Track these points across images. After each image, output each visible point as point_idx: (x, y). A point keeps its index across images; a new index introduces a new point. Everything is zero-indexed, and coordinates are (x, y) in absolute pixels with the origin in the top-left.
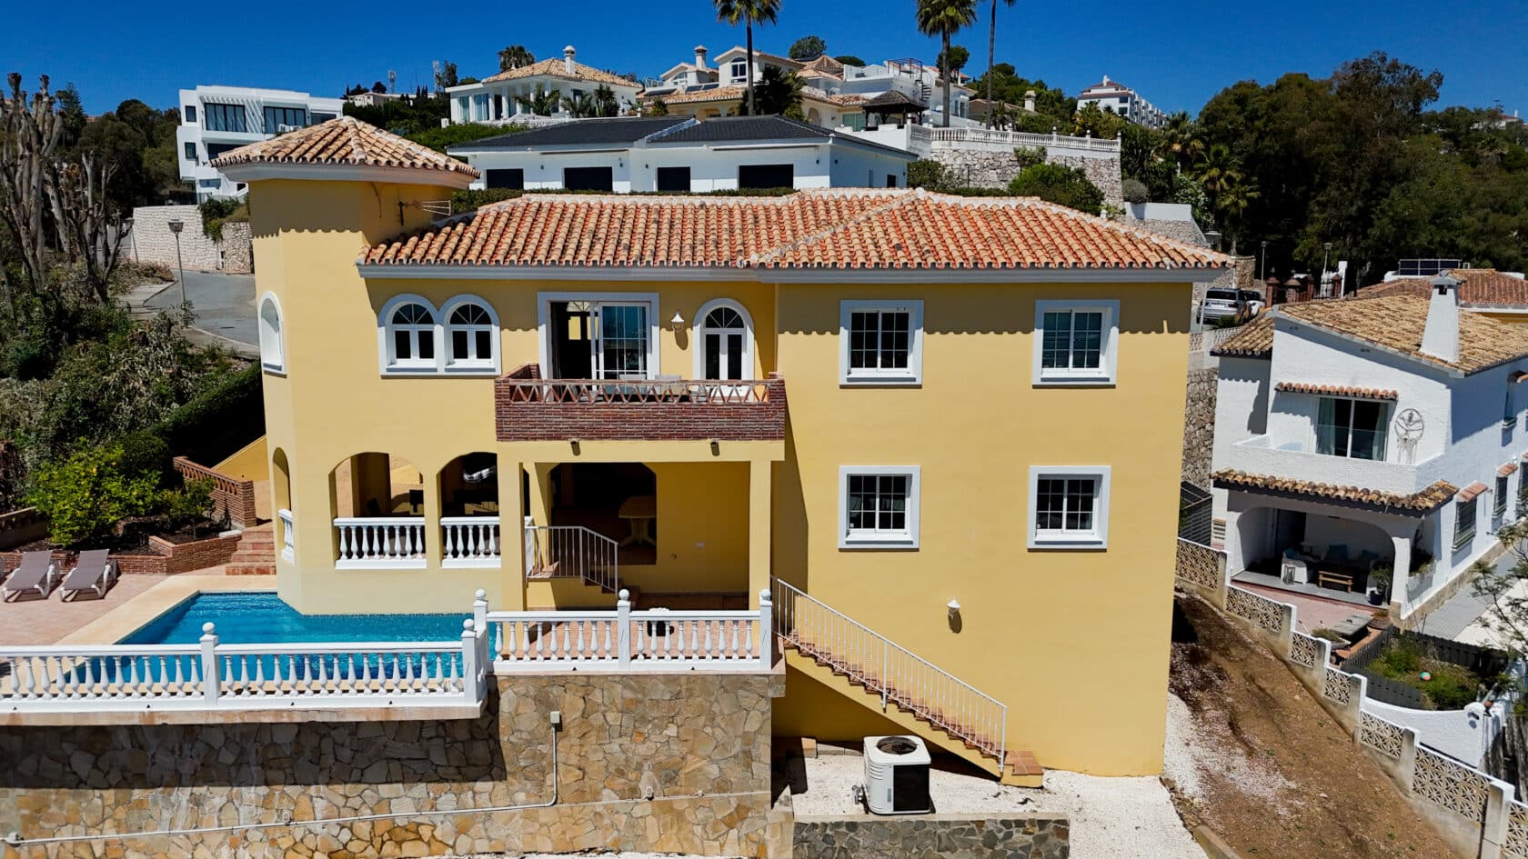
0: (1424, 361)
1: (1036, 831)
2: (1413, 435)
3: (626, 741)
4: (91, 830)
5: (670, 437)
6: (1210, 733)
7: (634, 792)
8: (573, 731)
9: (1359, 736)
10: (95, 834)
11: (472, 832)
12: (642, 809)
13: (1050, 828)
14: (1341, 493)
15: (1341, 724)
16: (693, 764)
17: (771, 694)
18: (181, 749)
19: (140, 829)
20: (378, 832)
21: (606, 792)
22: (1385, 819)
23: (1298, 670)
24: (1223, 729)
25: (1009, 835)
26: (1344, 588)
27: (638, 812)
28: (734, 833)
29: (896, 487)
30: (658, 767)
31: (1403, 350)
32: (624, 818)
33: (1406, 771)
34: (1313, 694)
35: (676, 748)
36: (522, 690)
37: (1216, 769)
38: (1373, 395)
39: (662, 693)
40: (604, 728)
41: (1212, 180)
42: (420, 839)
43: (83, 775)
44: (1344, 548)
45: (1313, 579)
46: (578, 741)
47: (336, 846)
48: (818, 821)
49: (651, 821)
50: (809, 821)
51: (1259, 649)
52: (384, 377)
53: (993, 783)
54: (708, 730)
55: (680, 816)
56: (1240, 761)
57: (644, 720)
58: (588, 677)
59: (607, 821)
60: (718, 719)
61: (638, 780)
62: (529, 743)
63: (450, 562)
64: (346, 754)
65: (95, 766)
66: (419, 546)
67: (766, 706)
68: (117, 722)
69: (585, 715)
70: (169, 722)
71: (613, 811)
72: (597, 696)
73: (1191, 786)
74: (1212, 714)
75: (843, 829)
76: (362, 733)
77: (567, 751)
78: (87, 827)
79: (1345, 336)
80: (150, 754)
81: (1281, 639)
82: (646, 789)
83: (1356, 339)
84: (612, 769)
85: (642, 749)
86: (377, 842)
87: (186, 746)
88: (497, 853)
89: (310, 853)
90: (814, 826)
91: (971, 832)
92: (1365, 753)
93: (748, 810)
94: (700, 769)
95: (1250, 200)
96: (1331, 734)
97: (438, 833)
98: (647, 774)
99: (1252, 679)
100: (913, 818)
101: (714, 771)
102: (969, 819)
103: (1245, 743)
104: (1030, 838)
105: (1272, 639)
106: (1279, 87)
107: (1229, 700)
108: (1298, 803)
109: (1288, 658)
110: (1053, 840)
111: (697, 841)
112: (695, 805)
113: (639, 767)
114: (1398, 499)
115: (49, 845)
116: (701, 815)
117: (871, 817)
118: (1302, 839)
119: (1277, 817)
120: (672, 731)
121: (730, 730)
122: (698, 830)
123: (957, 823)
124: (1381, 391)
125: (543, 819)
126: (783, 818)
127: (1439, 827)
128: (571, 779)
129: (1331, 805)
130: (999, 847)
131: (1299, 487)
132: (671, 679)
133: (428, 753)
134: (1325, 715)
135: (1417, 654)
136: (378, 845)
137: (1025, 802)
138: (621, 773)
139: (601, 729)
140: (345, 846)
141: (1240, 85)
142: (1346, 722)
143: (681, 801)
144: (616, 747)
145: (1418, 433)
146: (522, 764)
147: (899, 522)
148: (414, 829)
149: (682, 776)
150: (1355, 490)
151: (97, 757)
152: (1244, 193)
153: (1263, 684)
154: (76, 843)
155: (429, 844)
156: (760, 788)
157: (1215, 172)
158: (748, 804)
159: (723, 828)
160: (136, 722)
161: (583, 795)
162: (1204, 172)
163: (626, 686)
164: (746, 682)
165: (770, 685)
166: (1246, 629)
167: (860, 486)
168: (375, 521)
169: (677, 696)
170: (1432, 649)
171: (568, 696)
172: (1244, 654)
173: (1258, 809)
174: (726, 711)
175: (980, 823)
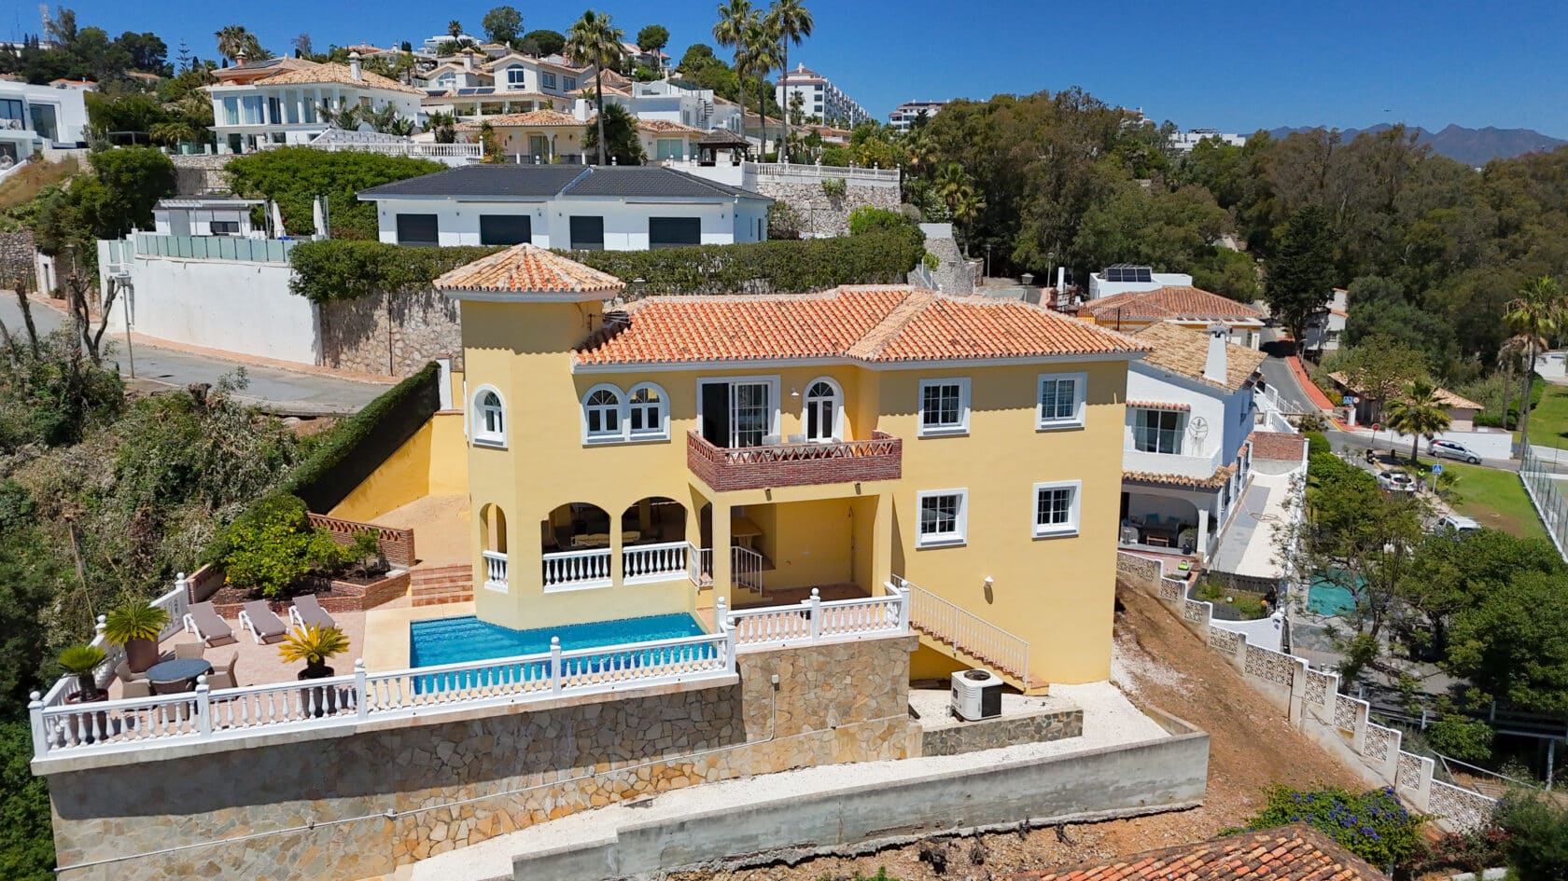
0: (1208, 384)
1: (1065, 719)
2: (1200, 435)
3: (818, 690)
4: (448, 800)
5: (829, 482)
6: (1128, 650)
7: (823, 725)
8: (785, 688)
9: (1209, 641)
10: (451, 802)
11: (718, 765)
12: (829, 735)
13: (1073, 717)
14: (1164, 479)
15: (1196, 636)
16: (861, 701)
17: (910, 649)
18: (519, 731)
19: (485, 794)
20: (655, 773)
21: (805, 727)
22: (1232, 691)
23: (1166, 603)
24: (1134, 646)
25: (1049, 724)
26: (1164, 545)
27: (826, 737)
28: (886, 744)
29: (949, 504)
30: (838, 706)
31: (1193, 376)
32: (818, 742)
33: (1240, 660)
34: (1177, 618)
35: (850, 692)
36: (753, 663)
37: (1139, 672)
38: (1175, 408)
39: (842, 655)
40: (806, 683)
41: (951, 194)
42: (684, 775)
43: (445, 759)
44: (1156, 516)
45: (1142, 541)
46: (788, 694)
47: (626, 787)
48: (937, 730)
49: (835, 743)
50: (931, 730)
51: (1138, 592)
52: (585, 447)
53: (1019, 696)
54: (870, 677)
55: (852, 737)
56: (1150, 665)
57: (831, 675)
58: (796, 649)
59: (806, 746)
60: (878, 670)
61: (826, 716)
62: (757, 698)
63: (629, 580)
64: (633, 721)
65: (455, 752)
66: (605, 571)
67: (906, 658)
68: (491, 715)
69: (793, 676)
70: (528, 710)
71: (810, 739)
72: (801, 662)
73: (1128, 684)
74: (1125, 637)
75: (953, 733)
76: (646, 705)
77: (779, 703)
78: (446, 797)
79: (1155, 366)
80: (496, 737)
81: (1154, 584)
82: (831, 722)
83: (1163, 369)
84: (809, 711)
85: (829, 695)
86: (654, 780)
87: (522, 729)
88: (735, 778)
89: (607, 795)
90: (935, 733)
91: (1028, 725)
92: (1213, 652)
93: (895, 727)
94: (865, 704)
95: (979, 210)
96: (1191, 642)
97: (695, 770)
98: (832, 711)
99: (1141, 612)
100: (994, 721)
101: (873, 704)
102: (1026, 717)
103: (1149, 654)
104: (1061, 725)
105: (1147, 585)
106: (992, 109)
107: (1133, 627)
108: (1191, 686)
109: (1159, 596)
110: (1074, 724)
111: (863, 752)
112: (862, 728)
113: (826, 709)
114: (1202, 482)
115: (418, 815)
116: (866, 734)
117: (966, 724)
118: (1198, 708)
119: (1182, 696)
120: (848, 680)
121: (884, 676)
122: (864, 745)
123: (1020, 720)
124: (1179, 404)
125: (764, 751)
126: (916, 731)
127: (1262, 692)
128: (783, 720)
129: (1206, 685)
130: (1044, 732)
131: (1135, 476)
132: (848, 646)
133: (689, 714)
134: (1186, 631)
135: (1224, 586)
136: (654, 783)
137: (1044, 704)
138: (815, 713)
139: (803, 684)
140: (632, 786)
141: (956, 103)
142: (1200, 634)
143: (853, 727)
144: (812, 695)
145: (1204, 434)
146: (752, 714)
147: (951, 527)
148: (679, 768)
149: (853, 711)
150: (1173, 476)
151: (457, 744)
152: (974, 204)
153: (1148, 614)
154: (438, 810)
155: (689, 777)
156: (902, 712)
157: (953, 187)
158: (895, 723)
159: (879, 741)
160: (505, 713)
161: (792, 729)
162: (943, 188)
163: (820, 653)
164: (896, 643)
165: (909, 643)
166: (1128, 580)
167: (929, 503)
168: (556, 556)
169: (852, 657)
170: (1232, 582)
171: (783, 664)
172: (1132, 596)
173: (1170, 693)
174: (882, 663)
175: (1033, 719)
